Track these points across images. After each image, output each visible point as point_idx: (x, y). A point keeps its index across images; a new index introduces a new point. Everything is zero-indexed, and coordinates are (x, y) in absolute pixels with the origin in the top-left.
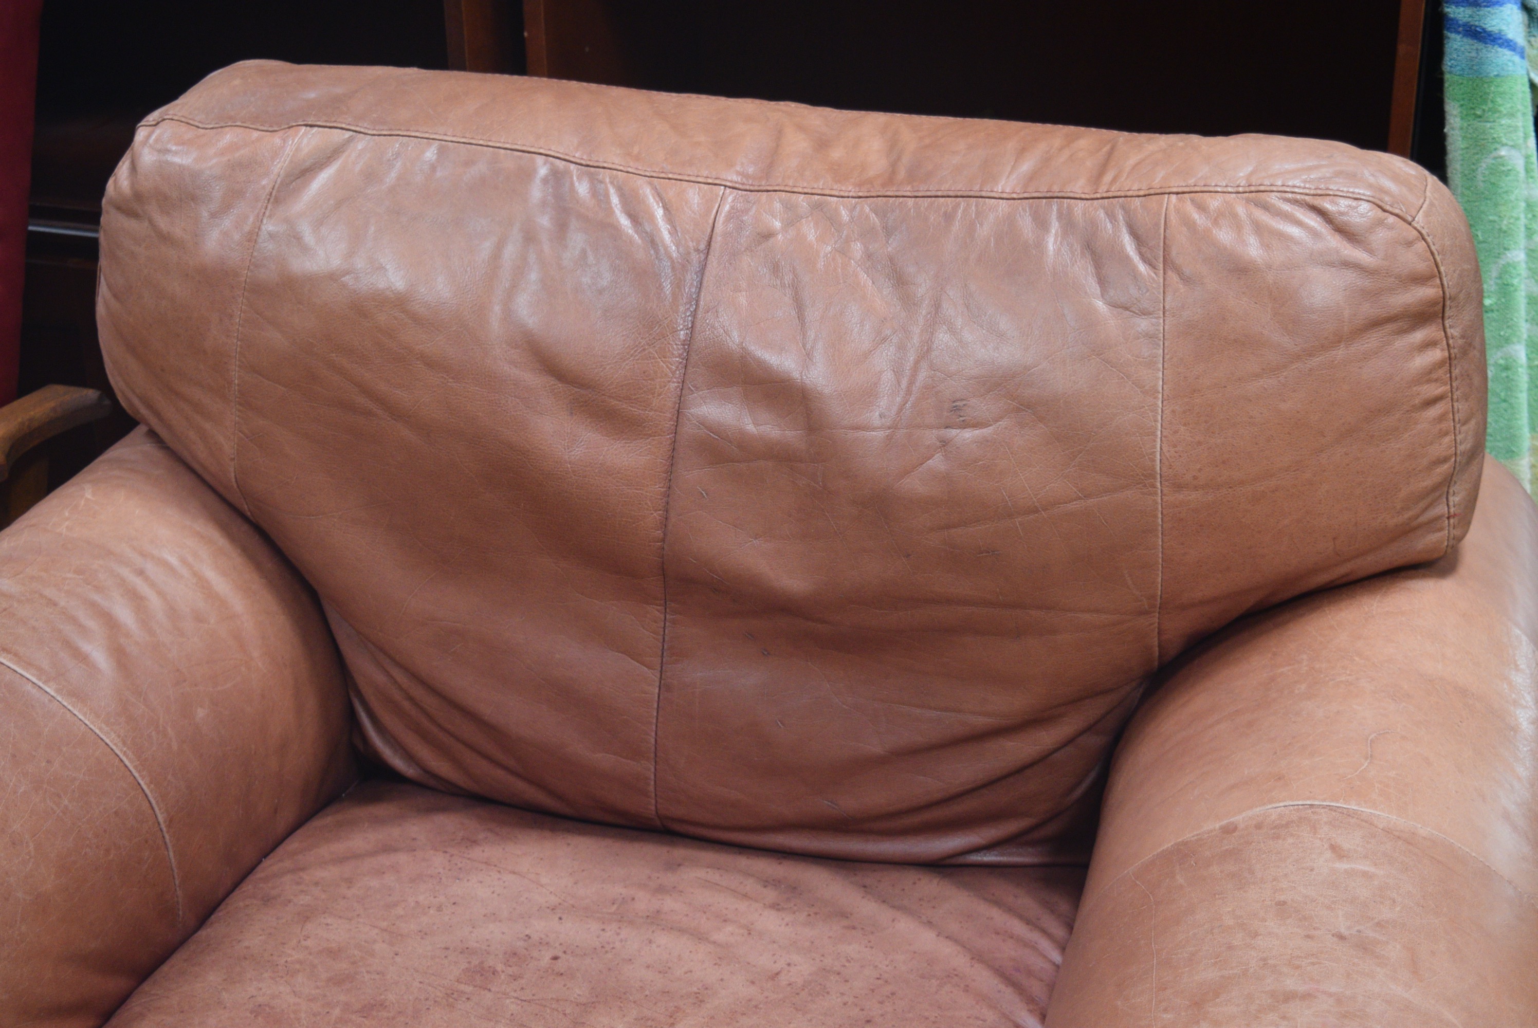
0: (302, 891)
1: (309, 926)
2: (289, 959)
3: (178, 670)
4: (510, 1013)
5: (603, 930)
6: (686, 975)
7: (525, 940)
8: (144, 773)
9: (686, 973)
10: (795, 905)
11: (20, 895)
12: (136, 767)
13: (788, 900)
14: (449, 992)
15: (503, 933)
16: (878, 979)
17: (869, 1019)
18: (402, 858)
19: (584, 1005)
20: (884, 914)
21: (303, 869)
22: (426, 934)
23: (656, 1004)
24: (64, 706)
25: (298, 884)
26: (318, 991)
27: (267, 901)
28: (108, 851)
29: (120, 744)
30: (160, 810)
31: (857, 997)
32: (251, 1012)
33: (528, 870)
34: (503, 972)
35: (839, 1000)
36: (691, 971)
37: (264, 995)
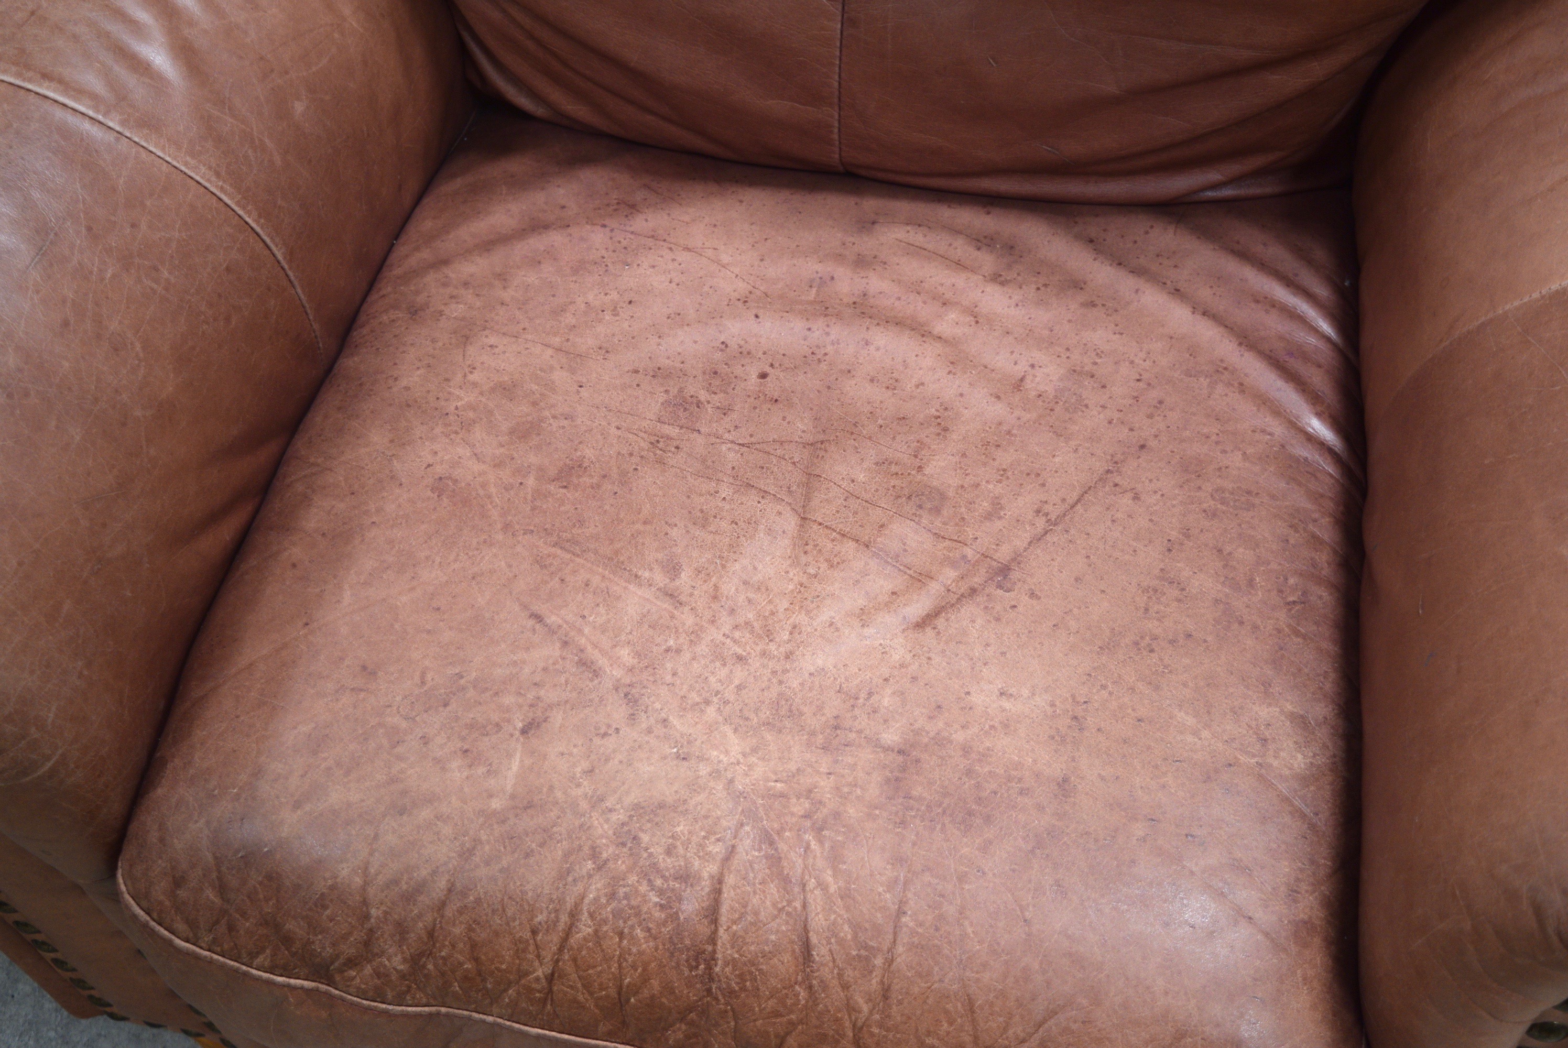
0: (452, 297)
1: (471, 350)
2: (459, 404)
3: (262, 58)
4: (730, 466)
5: (809, 329)
6: (918, 391)
7: (722, 350)
8: (250, 207)
9: (917, 386)
10: (1018, 274)
11: (138, 413)
12: (238, 203)
13: (1009, 267)
14: (653, 439)
15: (695, 342)
16: (1138, 380)
17: (1142, 443)
18: (556, 238)
19: (812, 444)
20: (1126, 284)
21: (446, 262)
22: (607, 352)
23: (894, 438)
24: (135, 142)
25: (445, 285)
26: (502, 450)
27: (415, 312)
28: (228, 319)
29: (214, 179)
30: (277, 246)
31: (1121, 411)
32: (432, 490)
33: (704, 244)
34: (709, 402)
35: (1102, 416)
36: (923, 384)
37: (442, 462)
